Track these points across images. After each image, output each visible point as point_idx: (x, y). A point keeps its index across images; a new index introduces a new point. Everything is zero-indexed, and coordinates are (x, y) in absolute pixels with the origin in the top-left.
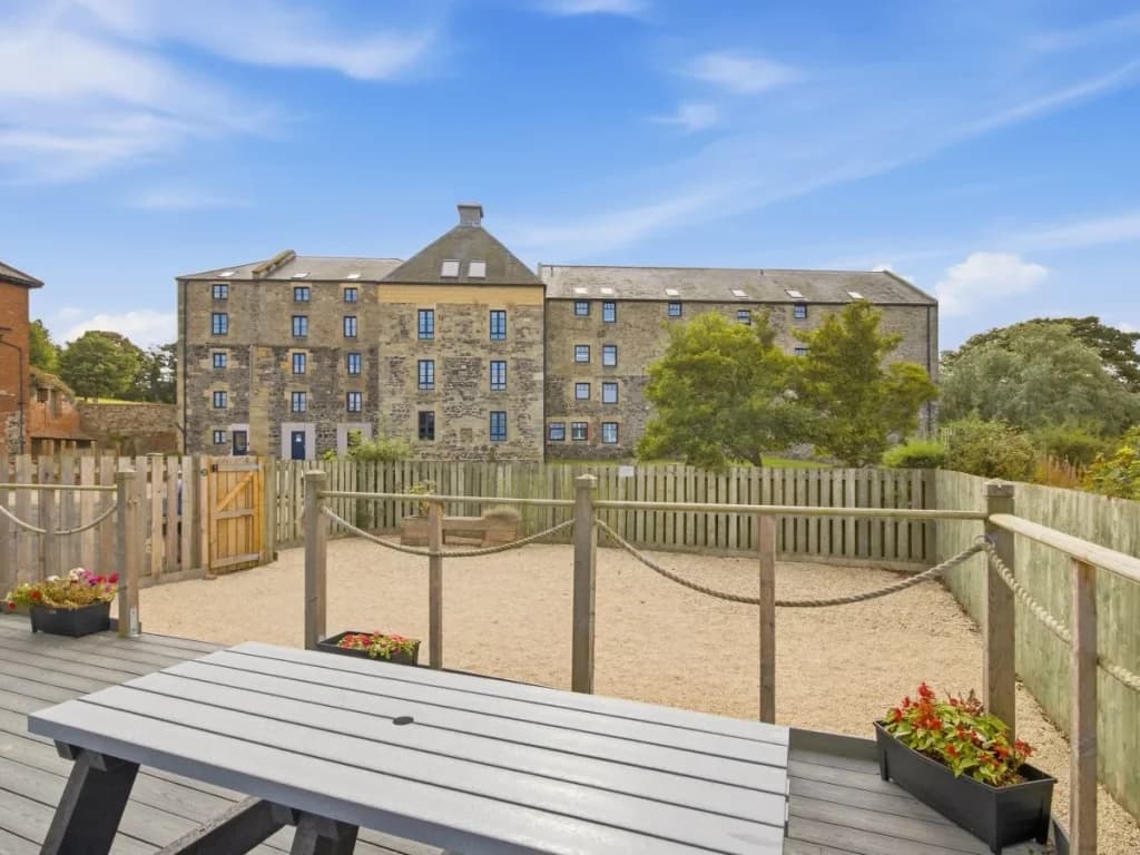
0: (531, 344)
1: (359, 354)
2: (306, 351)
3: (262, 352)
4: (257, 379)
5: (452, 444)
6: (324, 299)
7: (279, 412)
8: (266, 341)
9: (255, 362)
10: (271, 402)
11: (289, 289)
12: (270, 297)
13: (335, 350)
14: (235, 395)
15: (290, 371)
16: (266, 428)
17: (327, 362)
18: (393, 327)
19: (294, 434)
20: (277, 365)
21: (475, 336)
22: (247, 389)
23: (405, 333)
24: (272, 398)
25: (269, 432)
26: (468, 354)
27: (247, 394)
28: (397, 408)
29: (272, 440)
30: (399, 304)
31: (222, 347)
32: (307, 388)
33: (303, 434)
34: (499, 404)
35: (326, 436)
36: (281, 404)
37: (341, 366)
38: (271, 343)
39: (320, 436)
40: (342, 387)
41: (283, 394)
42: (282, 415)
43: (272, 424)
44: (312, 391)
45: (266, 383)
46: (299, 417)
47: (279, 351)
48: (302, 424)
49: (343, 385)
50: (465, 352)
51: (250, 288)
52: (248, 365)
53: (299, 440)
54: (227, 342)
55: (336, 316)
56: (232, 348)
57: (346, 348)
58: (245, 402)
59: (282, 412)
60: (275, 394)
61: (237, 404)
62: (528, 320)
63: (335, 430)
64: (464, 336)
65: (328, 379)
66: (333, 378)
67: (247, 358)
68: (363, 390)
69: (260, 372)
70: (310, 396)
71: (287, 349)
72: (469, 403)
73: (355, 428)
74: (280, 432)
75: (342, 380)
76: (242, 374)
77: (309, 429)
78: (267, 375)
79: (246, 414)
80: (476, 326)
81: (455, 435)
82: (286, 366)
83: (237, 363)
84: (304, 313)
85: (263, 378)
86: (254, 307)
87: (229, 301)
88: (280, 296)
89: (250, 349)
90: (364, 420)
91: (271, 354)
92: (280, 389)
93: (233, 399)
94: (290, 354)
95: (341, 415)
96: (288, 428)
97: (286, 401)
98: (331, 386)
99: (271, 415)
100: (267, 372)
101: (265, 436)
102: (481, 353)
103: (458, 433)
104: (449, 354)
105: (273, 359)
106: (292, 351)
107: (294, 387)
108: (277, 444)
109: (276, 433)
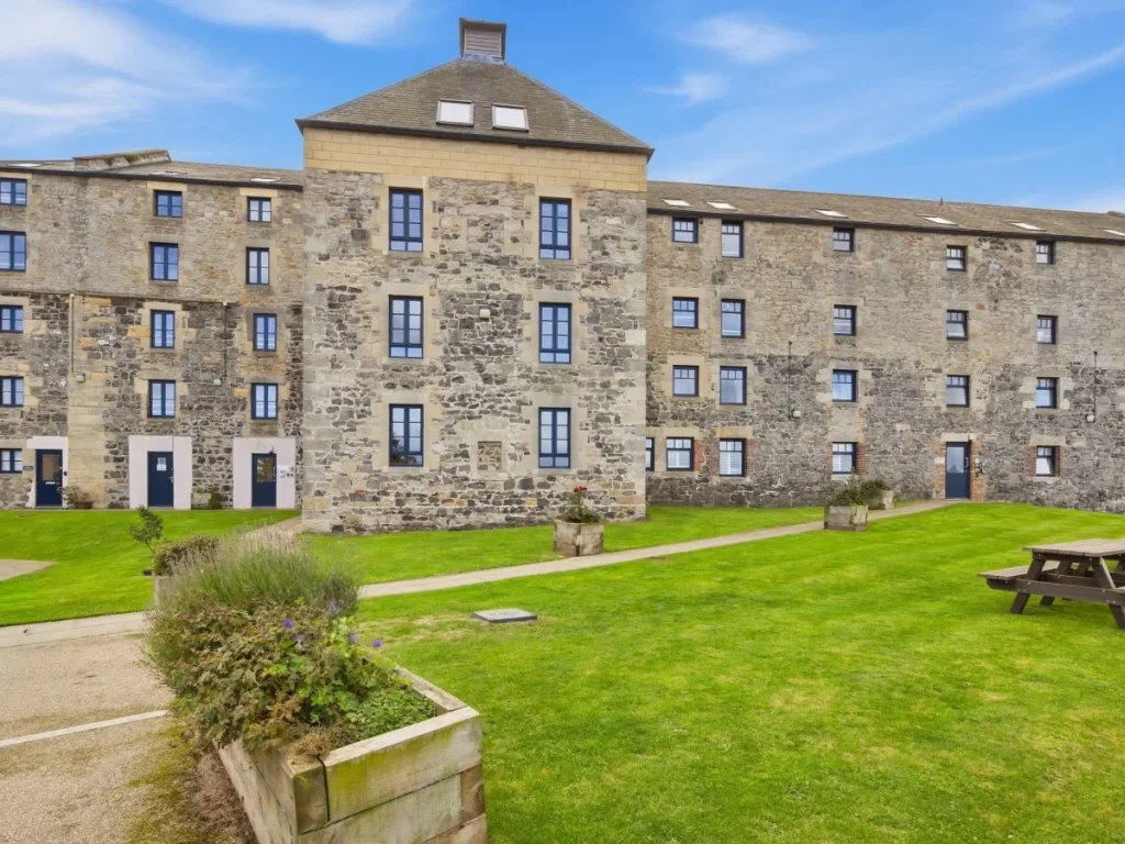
0: (622, 271)
1: (274, 315)
2: (177, 308)
3: (92, 306)
4: (84, 356)
5: (460, 474)
6: (209, 215)
7: (124, 416)
8: (98, 286)
9: (78, 325)
10: (109, 398)
11: (144, 194)
12: (108, 207)
13: (229, 307)
14: (39, 382)
15: (146, 342)
16: (99, 444)
17: (215, 328)
18: (334, 223)
19: (153, 457)
20: (121, 332)
21: (509, 250)
22: (63, 373)
23: (361, 236)
24: (114, 391)
25: (106, 452)
26: (495, 287)
27: (63, 383)
28: (344, 395)
29: (112, 467)
30: (347, 173)
31: (15, 294)
32: (177, 374)
33: (168, 456)
34: (558, 391)
35: (212, 461)
36: (126, 401)
37: (241, 337)
38: (107, 290)
39: (202, 460)
40: (243, 374)
41: (132, 383)
42: (130, 422)
43: (112, 437)
44: (187, 379)
45: (99, 363)
46: (161, 423)
47: (124, 305)
48: (168, 438)
49: (245, 369)
50: (488, 281)
51: (69, 187)
52: (64, 328)
53: (162, 467)
54: (27, 287)
55: (232, 246)
56: (35, 296)
57: (251, 304)
58: (60, 396)
59: (129, 417)
60: (116, 384)
61: (45, 400)
62: (615, 221)
63: (229, 450)
64: (484, 249)
65: (216, 357)
66: (225, 357)
67: (64, 317)
68: (280, 378)
69: (88, 341)
70: (182, 389)
71: (139, 301)
72: (495, 389)
73: (265, 445)
74: (126, 450)
75: (243, 360)
76: (54, 344)
77: (182, 449)
78: (102, 348)
79: (61, 419)
80: (511, 227)
81: (465, 455)
82: (139, 332)
83: (44, 324)
84: (172, 238)
85: (94, 353)
86: (78, 223)
87: (29, 210)
88: (128, 206)
89: (69, 301)
90: (281, 431)
91: (111, 310)
92: (126, 375)
93: (35, 391)
94: (145, 312)
95: (240, 425)
96: (140, 446)
97: (138, 397)
98: (221, 370)
99: (110, 420)
100: (102, 342)
101: (96, 459)
102: (519, 286)
103: (473, 451)
104: (456, 285)
105: (113, 319)
106: (148, 306)
107: (153, 372)
108: (121, 475)
109: (119, 454)
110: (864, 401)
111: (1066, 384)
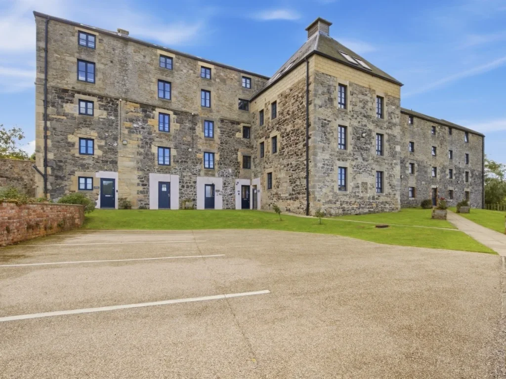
0: (395, 125)
1: (213, 122)
2: (171, 113)
3: (130, 107)
4: (126, 132)
5: (357, 194)
6: (185, 71)
7: (146, 165)
8: (134, 97)
9: (123, 115)
10: (139, 154)
11: (156, 55)
12: (138, 58)
13: (194, 115)
14: (103, 143)
15: (156, 128)
16: (135, 176)
17: (188, 125)
18: (323, 94)
19: (161, 184)
20: (145, 121)
21: (370, 113)
22: (116, 139)
23: (331, 100)
24: (142, 150)
25: (138, 181)
26: (365, 126)
27: (115, 144)
28: (326, 162)
29: (141, 188)
30: (327, 75)
31: (89, 94)
32: (172, 146)
33: (168, 184)
34: (380, 165)
35: (188, 187)
36: (148, 156)
37: (199, 129)
38: (138, 100)
39: (183, 187)
40: (201, 147)
41: (150, 147)
42: (150, 166)
43: (141, 173)
44: (176, 148)
45: (134, 136)
46: (165, 169)
47: (146, 108)
48: (168, 175)
49: (201, 145)
50: (364, 123)
51: (118, 44)
52: (116, 116)
53: (164, 189)
54: (96, 91)
55: (195, 87)
56: (101, 98)
57: (203, 116)
58: (114, 151)
59: (150, 164)
60: (142, 147)
61: (105, 152)
62: (394, 107)
63: (195, 182)
64: (363, 111)
65: (189, 139)
66: (193, 139)
67: (116, 110)
68: (215, 151)
69: (128, 124)
70: (174, 152)
71: (154, 108)
72: (366, 163)
73: (211, 180)
74: (148, 180)
75: (200, 141)
76: (110, 124)
77: (174, 180)
78: (136, 128)
79: (115, 162)
80: (370, 104)
81: (358, 187)
82: (154, 122)
83: (105, 113)
84: (169, 79)
85: (131, 131)
86: (123, 64)
87: (97, 51)
88: (148, 60)
89: (118, 102)
90: (216, 174)
91: (140, 110)
92: (147, 143)
93: (100, 147)
94: (156, 112)
95: (200, 171)
96: (155, 179)
97: (153, 154)
98: (192, 144)
99: (140, 165)
100: (135, 125)
101: (133, 184)
102: (371, 126)
103: (360, 185)
104: (356, 124)
105: (141, 115)
106: (158, 110)
107: (160, 143)
108: (146, 192)
109: (144, 183)
110: (416, 174)
111: (454, 172)
